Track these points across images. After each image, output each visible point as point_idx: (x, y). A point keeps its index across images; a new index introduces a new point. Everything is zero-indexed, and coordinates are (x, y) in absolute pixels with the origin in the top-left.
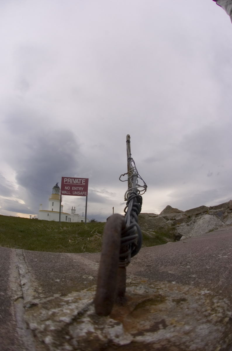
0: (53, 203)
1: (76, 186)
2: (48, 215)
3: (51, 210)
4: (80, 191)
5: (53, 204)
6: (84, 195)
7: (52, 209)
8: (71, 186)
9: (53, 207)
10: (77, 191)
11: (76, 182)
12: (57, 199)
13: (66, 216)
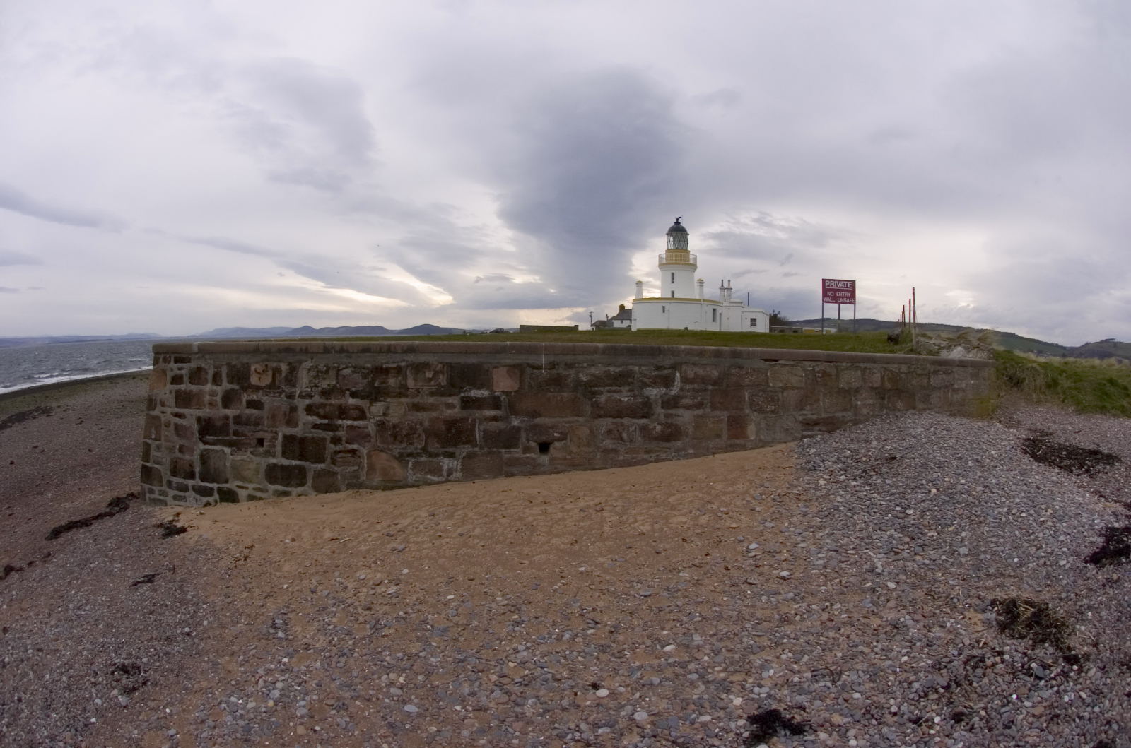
0: (673, 274)
1: (841, 291)
2: (664, 311)
3: (670, 296)
4: (847, 297)
5: (673, 278)
6: (851, 303)
7: (673, 293)
8: (835, 291)
9: (673, 287)
10: (842, 297)
11: (841, 285)
12: (686, 264)
13: (714, 310)
